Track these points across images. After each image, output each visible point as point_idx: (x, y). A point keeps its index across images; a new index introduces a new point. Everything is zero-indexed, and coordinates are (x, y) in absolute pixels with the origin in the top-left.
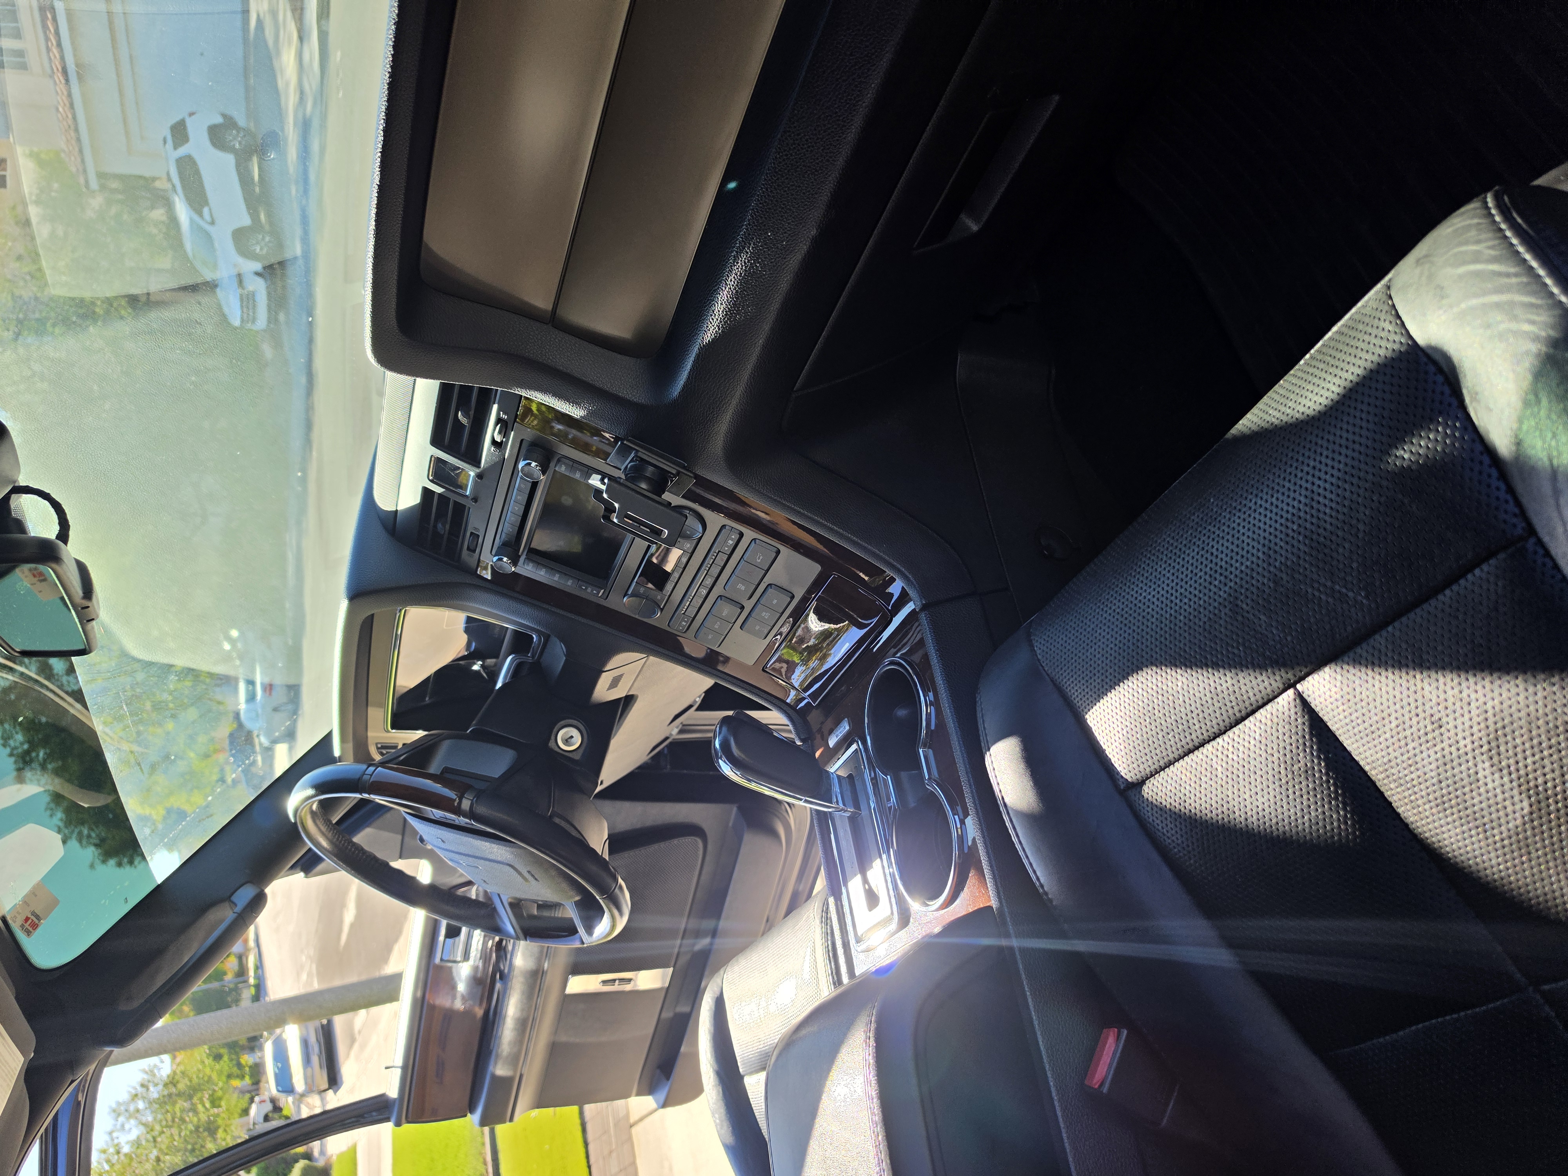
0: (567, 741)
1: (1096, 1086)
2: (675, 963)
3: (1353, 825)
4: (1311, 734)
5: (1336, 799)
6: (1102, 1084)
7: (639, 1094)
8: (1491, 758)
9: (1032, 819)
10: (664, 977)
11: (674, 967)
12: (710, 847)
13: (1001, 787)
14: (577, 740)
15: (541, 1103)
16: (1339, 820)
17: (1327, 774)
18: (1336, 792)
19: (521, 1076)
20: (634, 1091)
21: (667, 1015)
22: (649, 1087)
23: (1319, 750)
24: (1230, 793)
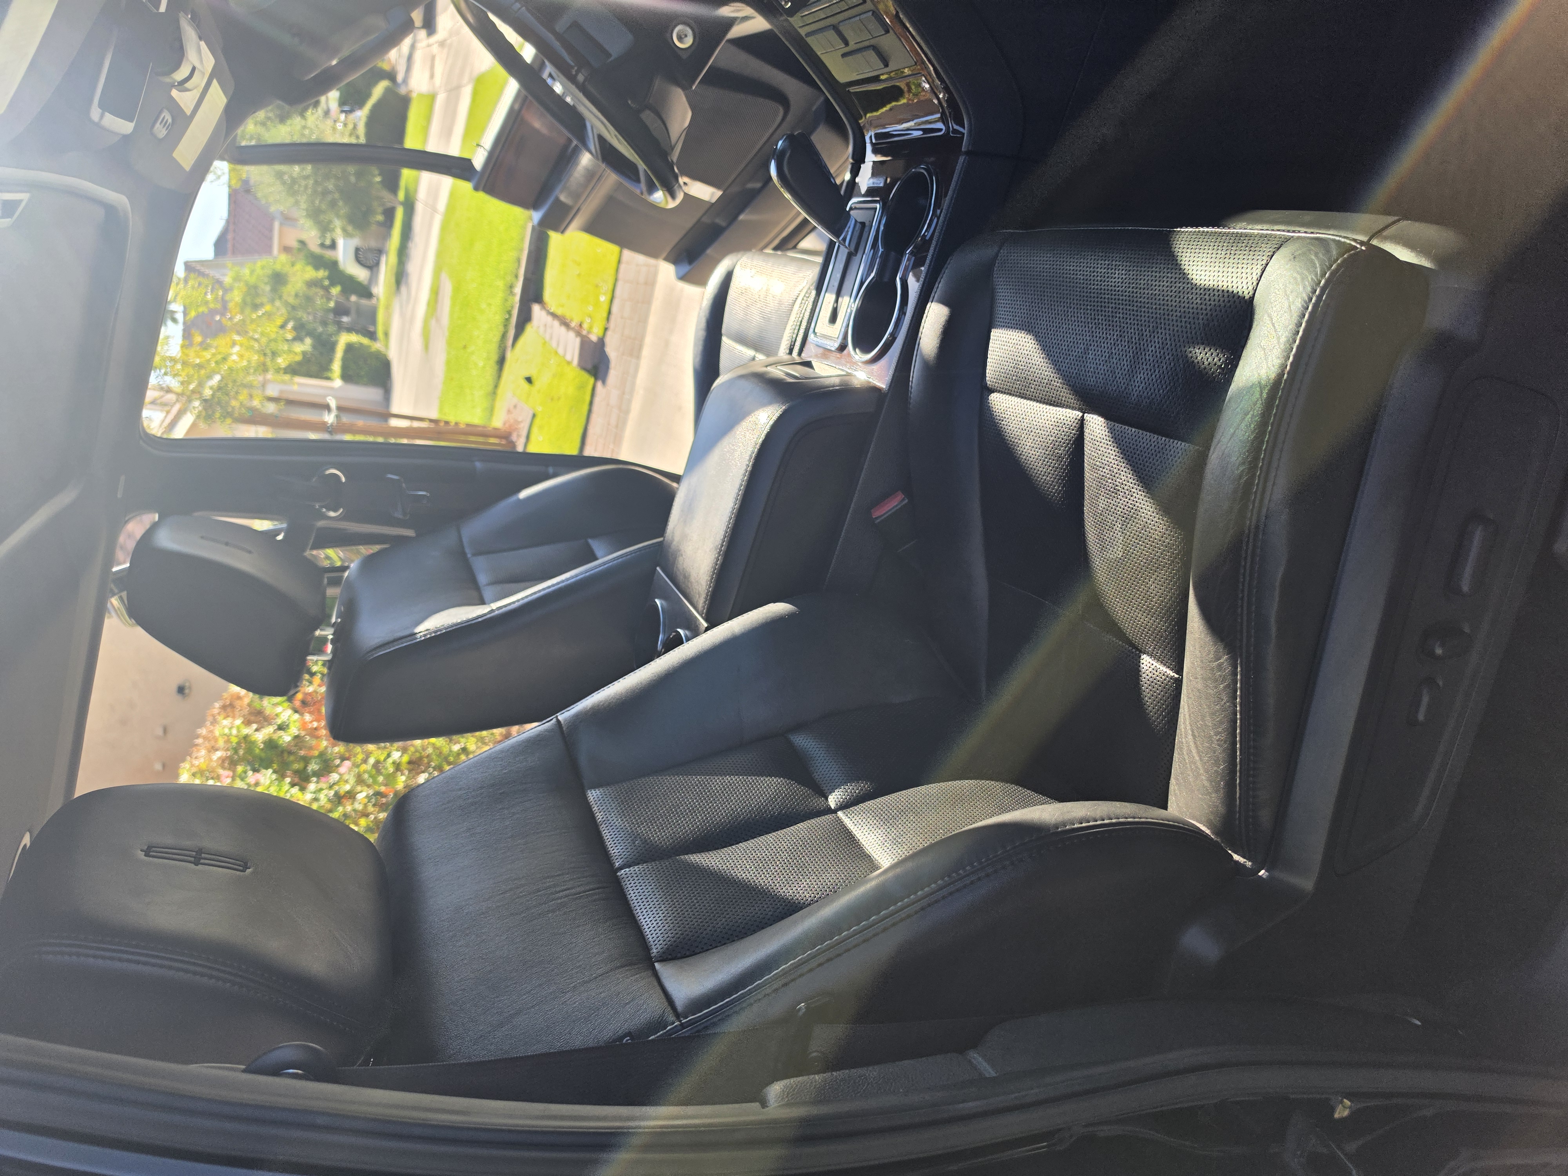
0: (680, 39)
1: (874, 517)
2: (728, 187)
3: (1061, 498)
4: (1074, 441)
5: (1063, 480)
6: (876, 518)
7: (667, 259)
8: (1123, 525)
9: (926, 364)
10: (713, 194)
11: (724, 192)
12: (789, 117)
13: (923, 331)
14: (689, 42)
15: (591, 228)
16: (1057, 490)
17: (1067, 466)
18: (1065, 477)
19: (578, 210)
20: (664, 255)
21: (706, 220)
22: (675, 258)
23: (1072, 453)
24: (1023, 436)
